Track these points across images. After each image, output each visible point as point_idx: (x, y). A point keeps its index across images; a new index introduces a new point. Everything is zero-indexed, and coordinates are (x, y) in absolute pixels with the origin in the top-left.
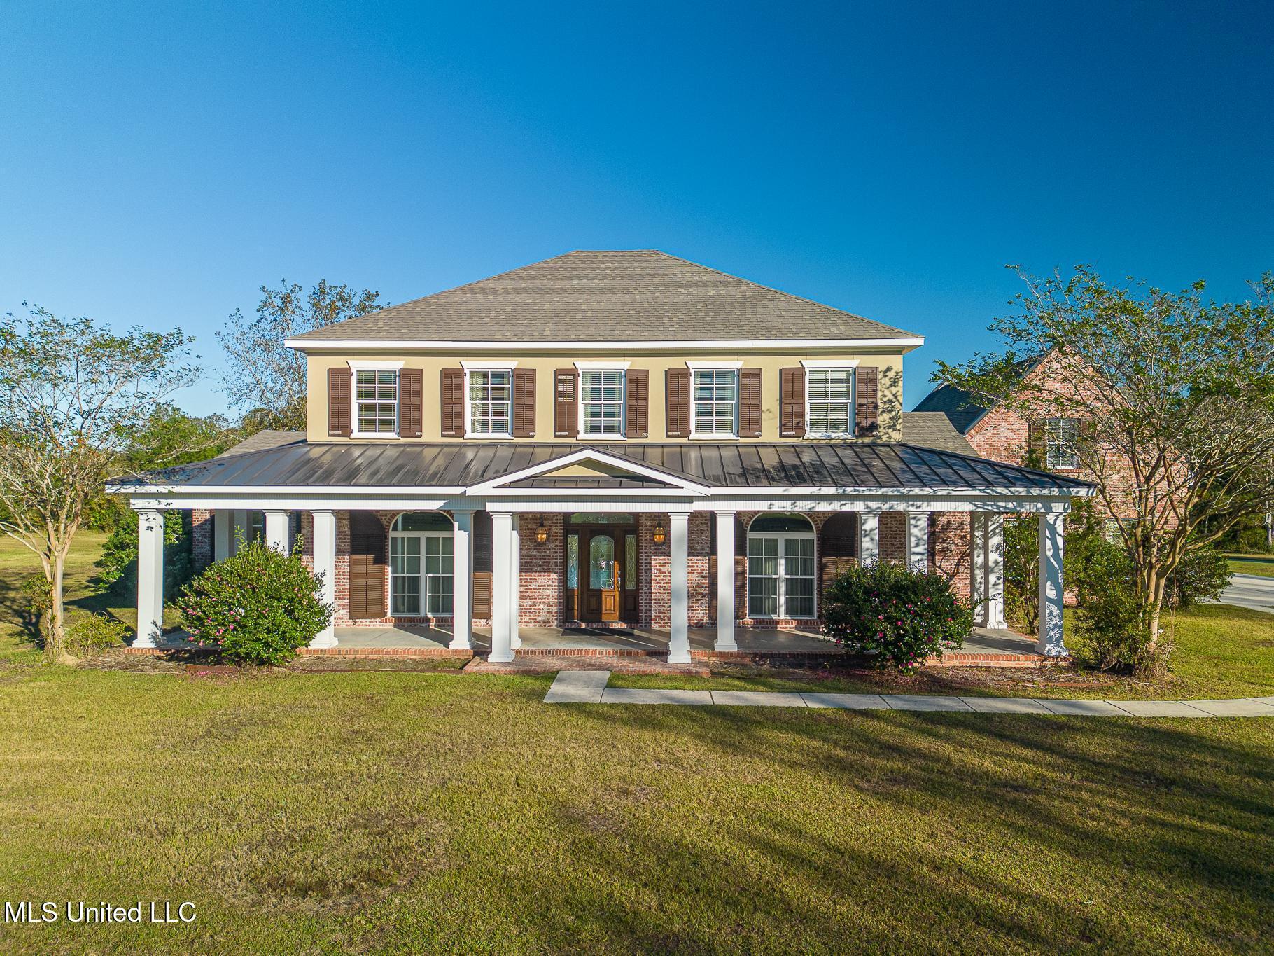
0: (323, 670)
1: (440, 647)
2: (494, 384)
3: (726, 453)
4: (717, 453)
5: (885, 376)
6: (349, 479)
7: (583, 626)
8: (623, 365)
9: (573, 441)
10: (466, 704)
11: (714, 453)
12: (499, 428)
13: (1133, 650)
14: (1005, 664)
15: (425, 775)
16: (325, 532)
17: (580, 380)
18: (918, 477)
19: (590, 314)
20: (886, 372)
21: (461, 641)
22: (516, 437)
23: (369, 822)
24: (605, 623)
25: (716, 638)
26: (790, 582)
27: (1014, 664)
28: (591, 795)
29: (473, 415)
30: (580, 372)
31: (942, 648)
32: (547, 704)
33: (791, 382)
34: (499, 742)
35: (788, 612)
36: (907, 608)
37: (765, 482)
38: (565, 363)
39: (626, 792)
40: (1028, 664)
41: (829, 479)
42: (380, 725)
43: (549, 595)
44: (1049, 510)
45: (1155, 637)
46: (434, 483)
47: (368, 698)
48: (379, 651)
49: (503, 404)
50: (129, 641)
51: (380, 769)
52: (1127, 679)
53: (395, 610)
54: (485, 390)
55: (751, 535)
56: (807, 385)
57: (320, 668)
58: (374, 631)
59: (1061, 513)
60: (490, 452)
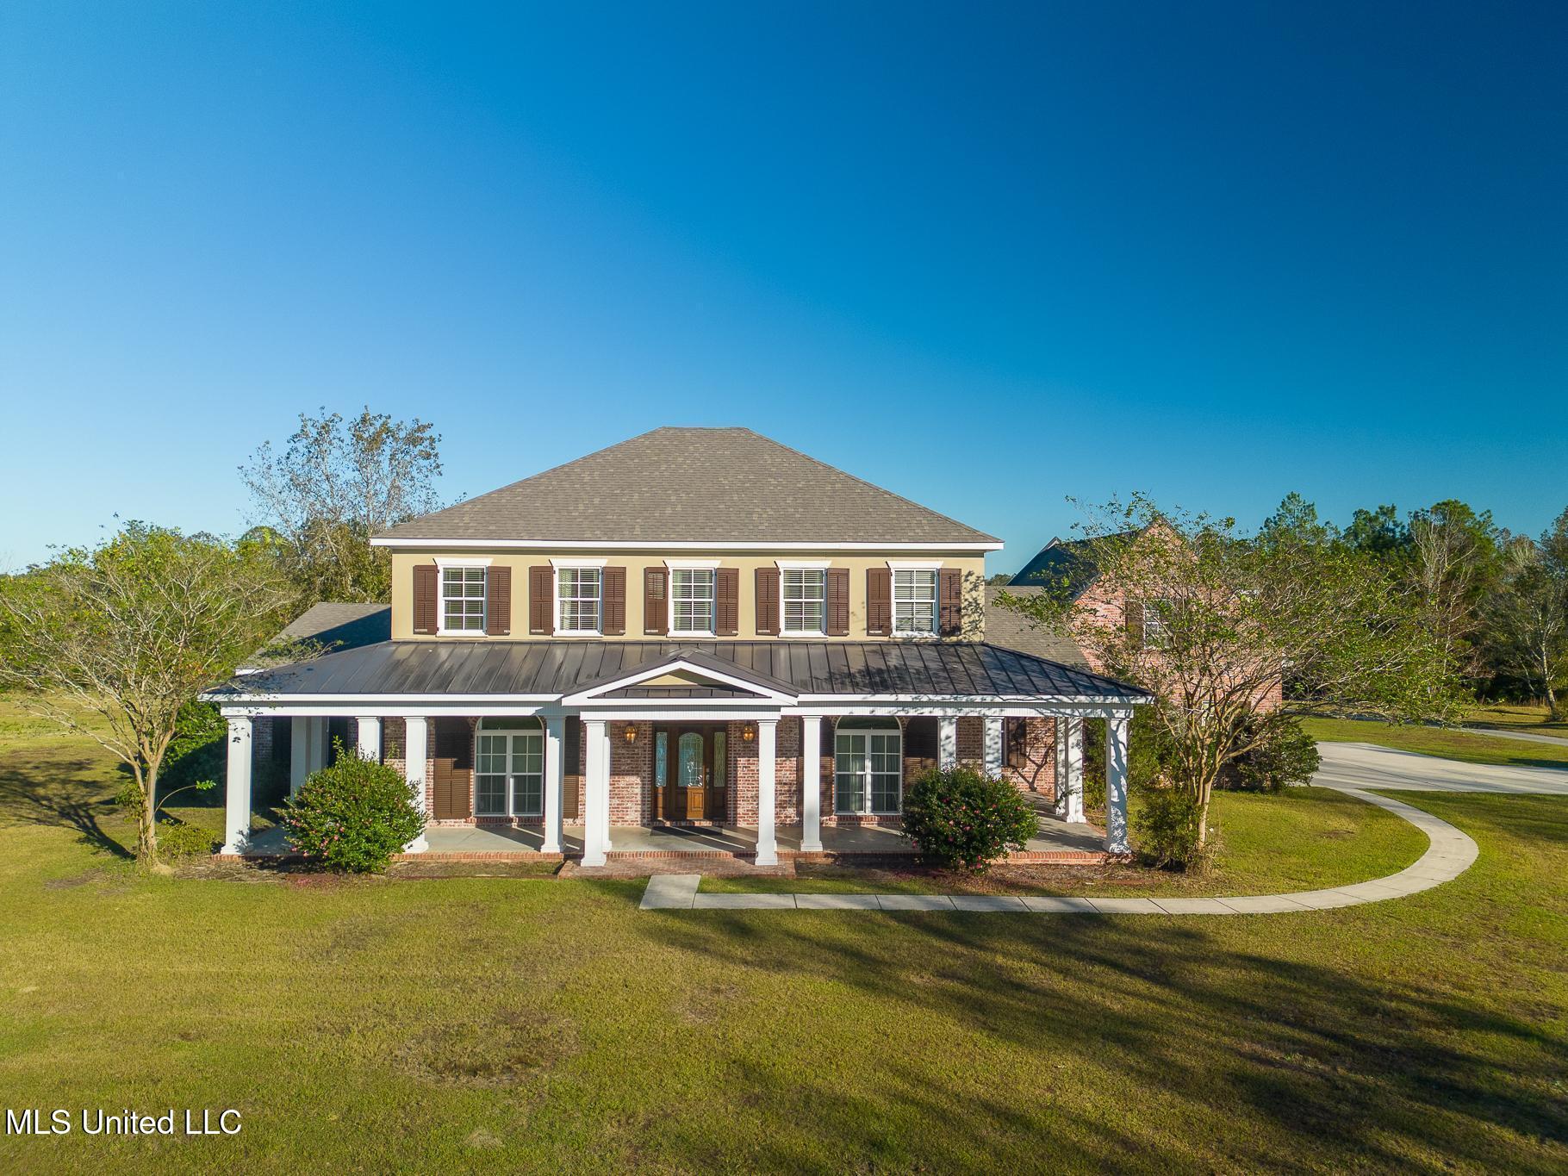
0: (420, 877)
1: (531, 850)
2: (583, 581)
3: (813, 650)
4: (806, 651)
5: (966, 581)
6: (443, 687)
7: (668, 824)
8: (714, 563)
9: (663, 638)
10: (567, 911)
11: (803, 651)
12: (588, 625)
13: (1185, 849)
14: (1073, 861)
15: (545, 979)
16: (417, 738)
17: (670, 578)
18: (994, 684)
19: (679, 508)
20: (967, 576)
21: (551, 846)
22: (605, 635)
23: (508, 1018)
24: (690, 821)
25: (802, 838)
26: (876, 780)
27: (1081, 862)
28: (689, 993)
29: (562, 612)
30: (671, 570)
31: (1009, 851)
32: (643, 911)
33: (878, 583)
34: (604, 948)
35: (874, 809)
36: (975, 814)
37: (850, 689)
38: (656, 562)
39: (718, 991)
40: (1094, 861)
41: (911, 687)
42: (492, 933)
43: (637, 794)
44: (1112, 716)
45: (1203, 837)
46: (528, 690)
47: (473, 906)
48: (471, 855)
49: (592, 602)
50: (217, 847)
51: (504, 974)
52: (1177, 877)
53: (479, 810)
54: (574, 588)
55: (839, 732)
56: (893, 585)
57: (417, 874)
58: (461, 832)
59: (1124, 719)
60: (580, 651)
